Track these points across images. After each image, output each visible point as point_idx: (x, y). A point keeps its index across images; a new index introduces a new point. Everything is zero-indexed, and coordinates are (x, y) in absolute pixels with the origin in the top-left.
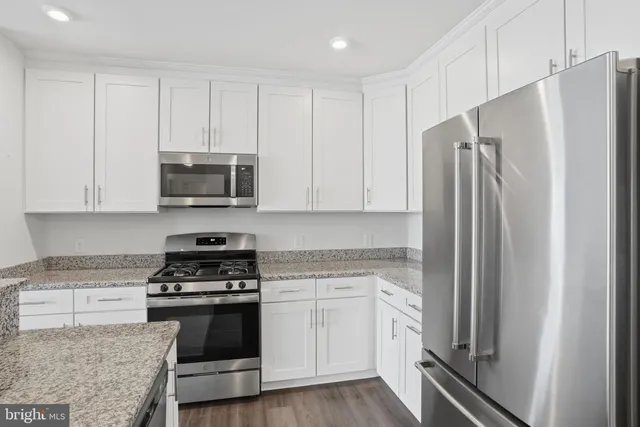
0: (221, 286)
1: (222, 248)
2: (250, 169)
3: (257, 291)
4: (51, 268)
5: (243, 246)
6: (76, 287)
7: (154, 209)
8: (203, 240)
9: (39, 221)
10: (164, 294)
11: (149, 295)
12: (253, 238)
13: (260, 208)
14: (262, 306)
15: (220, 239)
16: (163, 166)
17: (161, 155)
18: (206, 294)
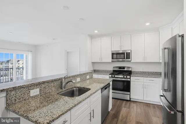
0: (122, 77)
1: (124, 70)
2: (129, 53)
3: (130, 78)
4: (95, 71)
7: (111, 61)
8: (120, 68)
9: (94, 64)
10: (112, 77)
11: (109, 77)
13: (132, 61)
14: (131, 82)
15: (124, 68)
16: (112, 53)
17: (112, 51)
18: (119, 78)
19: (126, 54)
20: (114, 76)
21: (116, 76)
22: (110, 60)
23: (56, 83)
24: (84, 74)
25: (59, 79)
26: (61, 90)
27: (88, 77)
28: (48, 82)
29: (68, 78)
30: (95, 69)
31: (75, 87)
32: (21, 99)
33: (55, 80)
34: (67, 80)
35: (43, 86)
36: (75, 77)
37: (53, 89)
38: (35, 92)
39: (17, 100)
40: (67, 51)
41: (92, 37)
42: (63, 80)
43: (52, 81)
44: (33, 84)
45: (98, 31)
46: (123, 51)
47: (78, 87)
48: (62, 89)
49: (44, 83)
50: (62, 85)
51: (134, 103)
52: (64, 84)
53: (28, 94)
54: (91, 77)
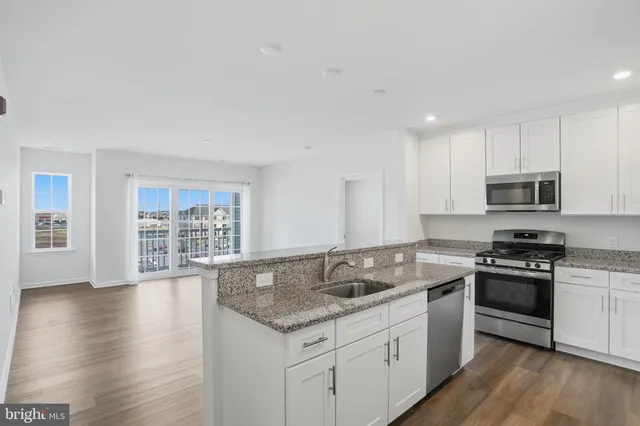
0: (522, 264)
1: (533, 241)
2: (552, 183)
3: (552, 271)
4: (431, 244)
5: (549, 241)
6: (440, 254)
7: (484, 213)
8: (519, 234)
9: (427, 219)
10: (485, 263)
11: (477, 264)
12: (562, 235)
13: (564, 212)
14: (555, 284)
15: (533, 235)
16: (488, 186)
17: (487, 178)
18: (511, 267)
19: (537, 186)
20: (493, 261)
21: (499, 262)
22: (481, 206)
23: (308, 266)
24: (386, 248)
25: (318, 256)
26: (320, 283)
27: (399, 258)
28: (291, 260)
29: (338, 254)
30: (431, 237)
31: (357, 281)
32: (241, 289)
33: (308, 258)
34: (336, 260)
35: (281, 268)
36: (360, 255)
37: (302, 277)
38: (265, 279)
39: (235, 290)
40: (347, 179)
41: (421, 135)
42: (327, 258)
43: (301, 259)
44: (261, 260)
45: (437, 116)
46: (528, 175)
47: (363, 281)
48: (323, 281)
49: (282, 261)
50: (323, 270)
51: (565, 360)
52: (327, 268)
53: (252, 280)
54: (410, 261)
